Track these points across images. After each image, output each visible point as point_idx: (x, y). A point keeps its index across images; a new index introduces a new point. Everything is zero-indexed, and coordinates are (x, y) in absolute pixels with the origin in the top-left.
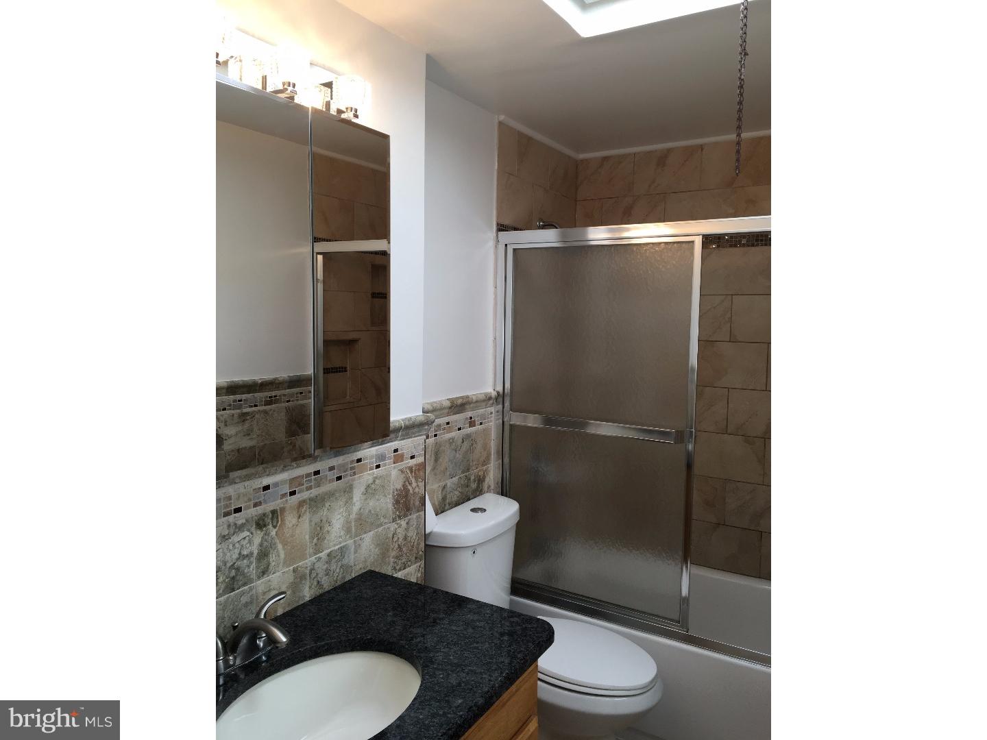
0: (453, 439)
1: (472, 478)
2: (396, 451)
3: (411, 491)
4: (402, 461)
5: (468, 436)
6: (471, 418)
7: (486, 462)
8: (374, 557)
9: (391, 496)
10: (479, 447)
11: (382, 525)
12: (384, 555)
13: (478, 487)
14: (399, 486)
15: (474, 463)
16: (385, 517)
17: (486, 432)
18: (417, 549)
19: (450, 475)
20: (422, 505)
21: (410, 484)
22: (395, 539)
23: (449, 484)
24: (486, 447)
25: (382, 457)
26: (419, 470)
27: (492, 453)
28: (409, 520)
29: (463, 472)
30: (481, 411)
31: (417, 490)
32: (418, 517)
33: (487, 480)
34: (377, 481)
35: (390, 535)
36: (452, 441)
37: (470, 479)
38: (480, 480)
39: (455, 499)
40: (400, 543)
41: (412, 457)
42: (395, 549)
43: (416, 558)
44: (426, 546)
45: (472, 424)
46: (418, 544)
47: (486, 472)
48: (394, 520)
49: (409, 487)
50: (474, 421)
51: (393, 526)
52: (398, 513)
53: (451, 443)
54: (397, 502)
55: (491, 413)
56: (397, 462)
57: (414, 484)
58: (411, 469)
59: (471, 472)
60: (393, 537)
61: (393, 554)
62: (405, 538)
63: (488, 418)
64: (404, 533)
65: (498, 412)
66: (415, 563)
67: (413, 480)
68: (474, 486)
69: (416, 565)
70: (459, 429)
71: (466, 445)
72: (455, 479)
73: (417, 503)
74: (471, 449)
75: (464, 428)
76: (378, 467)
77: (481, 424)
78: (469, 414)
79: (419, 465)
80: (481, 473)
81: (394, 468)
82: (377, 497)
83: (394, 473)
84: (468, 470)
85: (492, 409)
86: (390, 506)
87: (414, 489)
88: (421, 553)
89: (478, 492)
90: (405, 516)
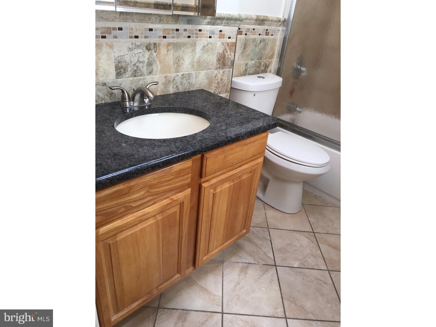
0: (255, 39)
1: (263, 64)
2: (221, 31)
3: (227, 56)
4: (224, 38)
5: (264, 40)
6: (267, 30)
7: (271, 57)
8: (205, 84)
9: (216, 56)
10: (269, 48)
11: (210, 69)
12: (210, 83)
13: (265, 69)
14: (221, 52)
15: (265, 56)
16: (212, 65)
17: (274, 40)
18: (227, 87)
19: (251, 59)
20: (232, 65)
21: (227, 52)
22: (216, 78)
23: (249, 64)
24: (273, 49)
25: (213, 32)
26: (232, 46)
27: (276, 53)
28: (225, 71)
29: (258, 59)
30: (273, 28)
31: (230, 56)
32: (229, 71)
33: (270, 67)
34: (209, 45)
35: (214, 76)
36: (254, 40)
37: (261, 64)
38: (267, 66)
39: (251, 72)
40: (218, 81)
41: (229, 38)
42: (216, 83)
43: (226, 91)
44: (231, 88)
45: (267, 34)
46: (228, 84)
47: (270, 63)
48: (216, 69)
49: (226, 54)
50: (269, 32)
51: (216, 72)
52: (219, 65)
53: (254, 42)
54: (219, 60)
55: (279, 31)
56: (221, 38)
57: (229, 53)
58: (228, 44)
59: (262, 60)
60: (215, 77)
61: (215, 85)
62: (221, 79)
63: (276, 33)
64: (221, 77)
65: (283, 31)
66: (225, 93)
67: (229, 51)
68: (263, 68)
69: (225, 94)
70: (260, 35)
71: (262, 45)
72: (253, 62)
73: (229, 64)
74: (264, 48)
75: (262, 35)
76: (210, 37)
77: (272, 35)
78: (266, 27)
79: (233, 43)
80: (268, 63)
81: (219, 41)
82: (209, 54)
83: (219, 44)
84: (261, 59)
85: (281, 28)
86: (215, 61)
87: (228, 56)
88: (228, 89)
89: (265, 71)
90: (222, 68)
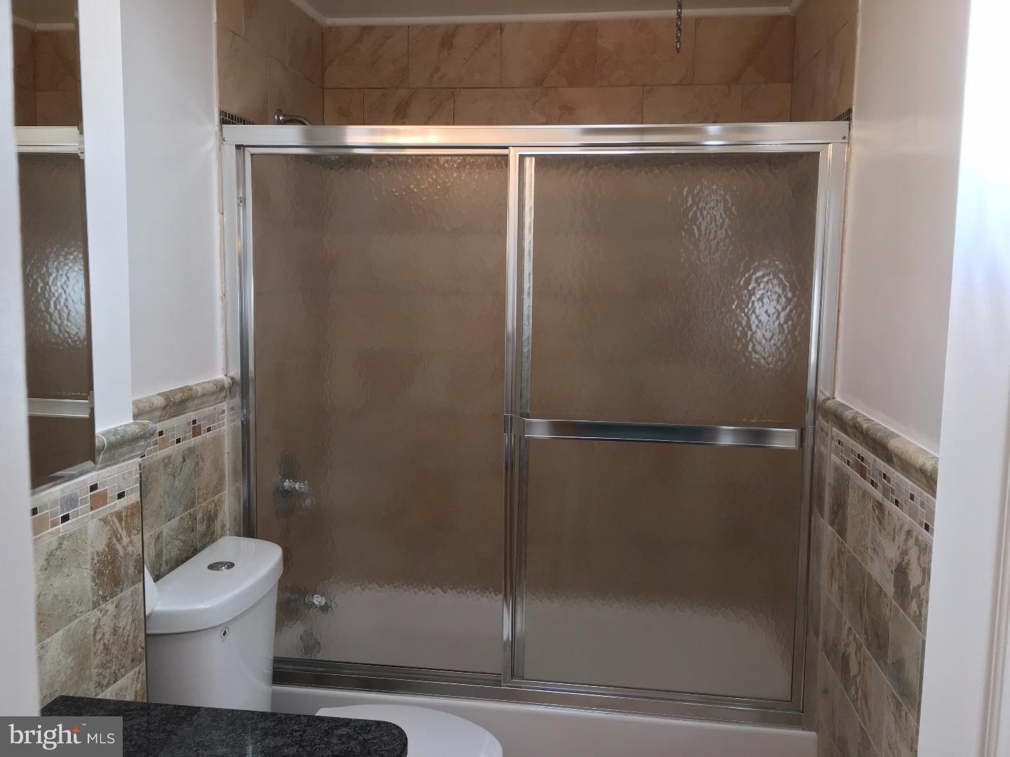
0: (169, 457)
1: (199, 516)
2: (94, 488)
3: (121, 552)
4: (105, 503)
5: (191, 451)
6: (194, 422)
7: (219, 487)
8: (65, 673)
9: (89, 566)
10: (207, 466)
11: (76, 617)
12: (81, 666)
13: (208, 527)
14: (101, 546)
15: (201, 493)
16: (80, 602)
17: (217, 441)
18: (134, 644)
19: (167, 515)
20: (139, 572)
21: (119, 540)
22: (98, 637)
23: (165, 531)
24: (218, 466)
25: (71, 501)
26: (132, 515)
27: (227, 474)
28: (121, 599)
29: (186, 509)
30: (208, 410)
31: (130, 549)
32: (134, 594)
33: (220, 516)
34: (66, 544)
35: (91, 631)
36: (167, 461)
37: (196, 519)
38: (211, 518)
39: (175, 553)
40: (106, 641)
41: (121, 496)
42: (99, 652)
43: (133, 660)
44: (147, 636)
45: (196, 432)
46: (135, 637)
47: (218, 504)
48: (95, 605)
49: (118, 547)
50: (200, 426)
51: (94, 616)
52: (101, 592)
53: (166, 466)
54: (100, 574)
55: (223, 412)
56: (97, 507)
57: (125, 540)
58: (119, 515)
59: (198, 506)
60: (95, 634)
61: (96, 661)
62: (115, 631)
63: (219, 420)
64: (112, 625)
65: (232, 409)
66: (132, 668)
67: (124, 534)
68: (201, 528)
69: (133, 672)
70: (178, 441)
71: (189, 464)
72: (174, 522)
73: (131, 570)
74: (197, 471)
75: (185, 439)
76: (65, 518)
77: (209, 430)
78: (191, 415)
79: (133, 507)
80: (212, 507)
81: (92, 517)
82: (66, 570)
83: (93, 526)
84: (193, 504)
85: (224, 406)
86: (89, 583)
87: (125, 548)
88: (140, 650)
89: (209, 538)
90: (113, 595)
